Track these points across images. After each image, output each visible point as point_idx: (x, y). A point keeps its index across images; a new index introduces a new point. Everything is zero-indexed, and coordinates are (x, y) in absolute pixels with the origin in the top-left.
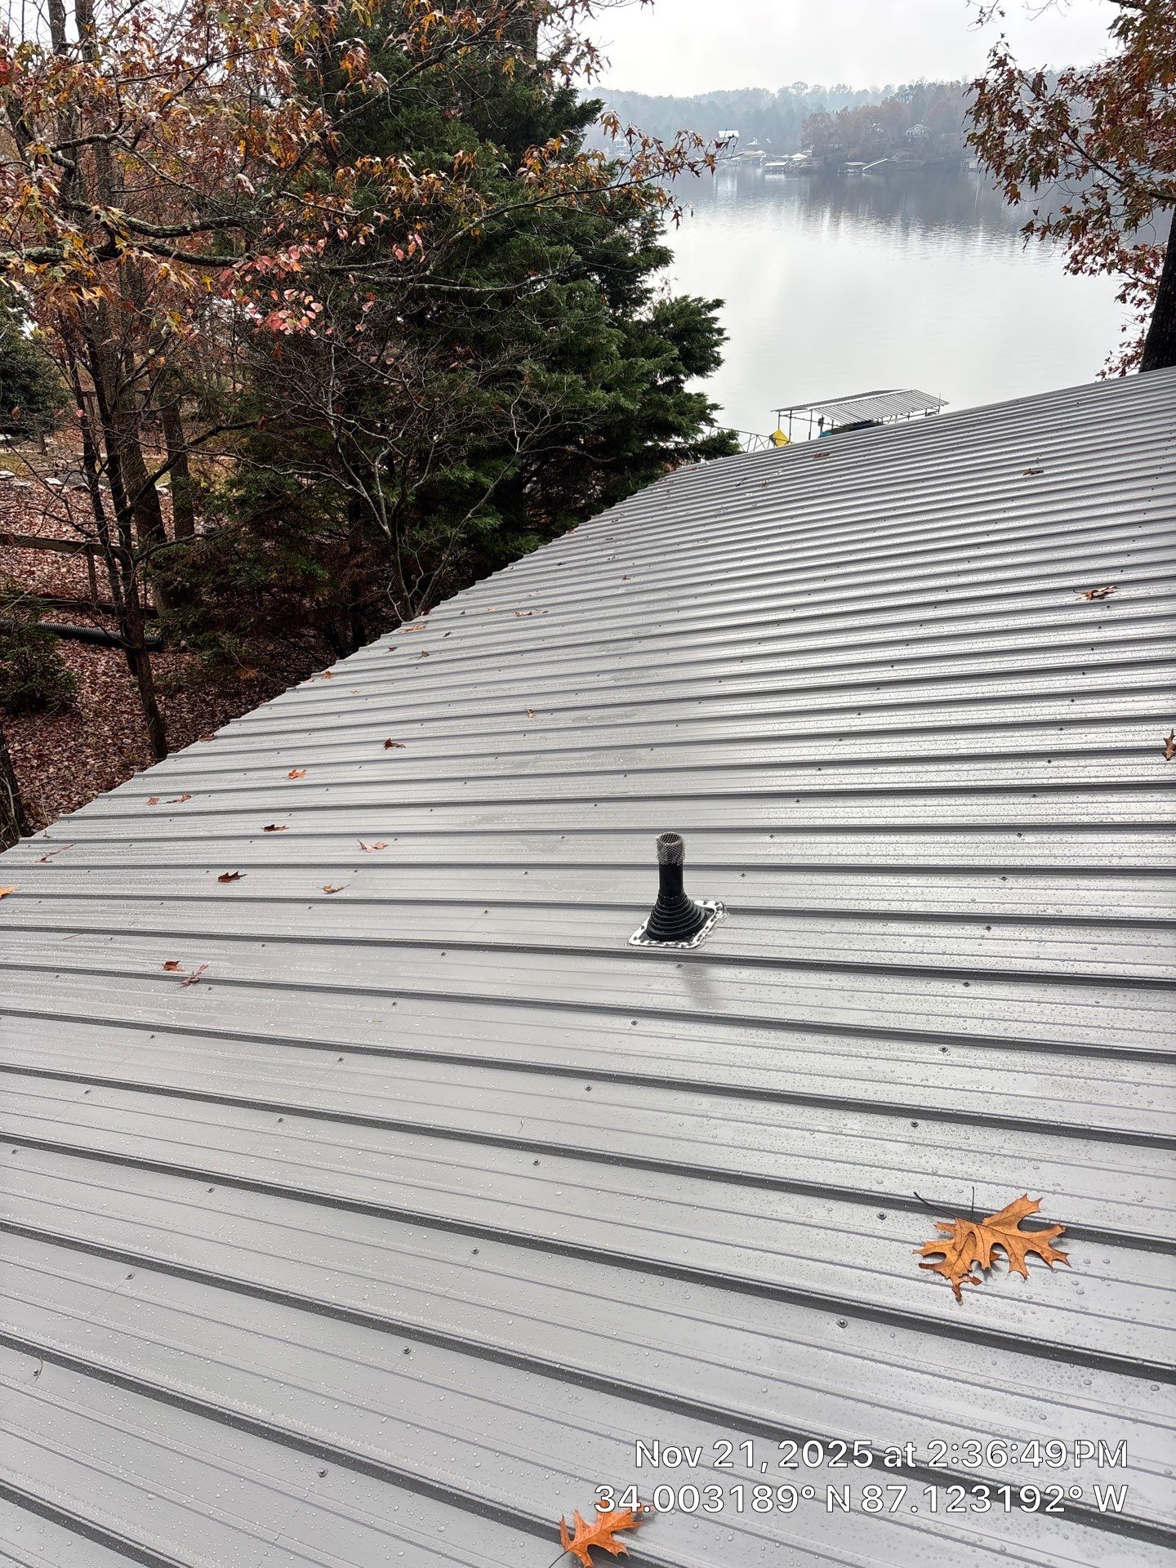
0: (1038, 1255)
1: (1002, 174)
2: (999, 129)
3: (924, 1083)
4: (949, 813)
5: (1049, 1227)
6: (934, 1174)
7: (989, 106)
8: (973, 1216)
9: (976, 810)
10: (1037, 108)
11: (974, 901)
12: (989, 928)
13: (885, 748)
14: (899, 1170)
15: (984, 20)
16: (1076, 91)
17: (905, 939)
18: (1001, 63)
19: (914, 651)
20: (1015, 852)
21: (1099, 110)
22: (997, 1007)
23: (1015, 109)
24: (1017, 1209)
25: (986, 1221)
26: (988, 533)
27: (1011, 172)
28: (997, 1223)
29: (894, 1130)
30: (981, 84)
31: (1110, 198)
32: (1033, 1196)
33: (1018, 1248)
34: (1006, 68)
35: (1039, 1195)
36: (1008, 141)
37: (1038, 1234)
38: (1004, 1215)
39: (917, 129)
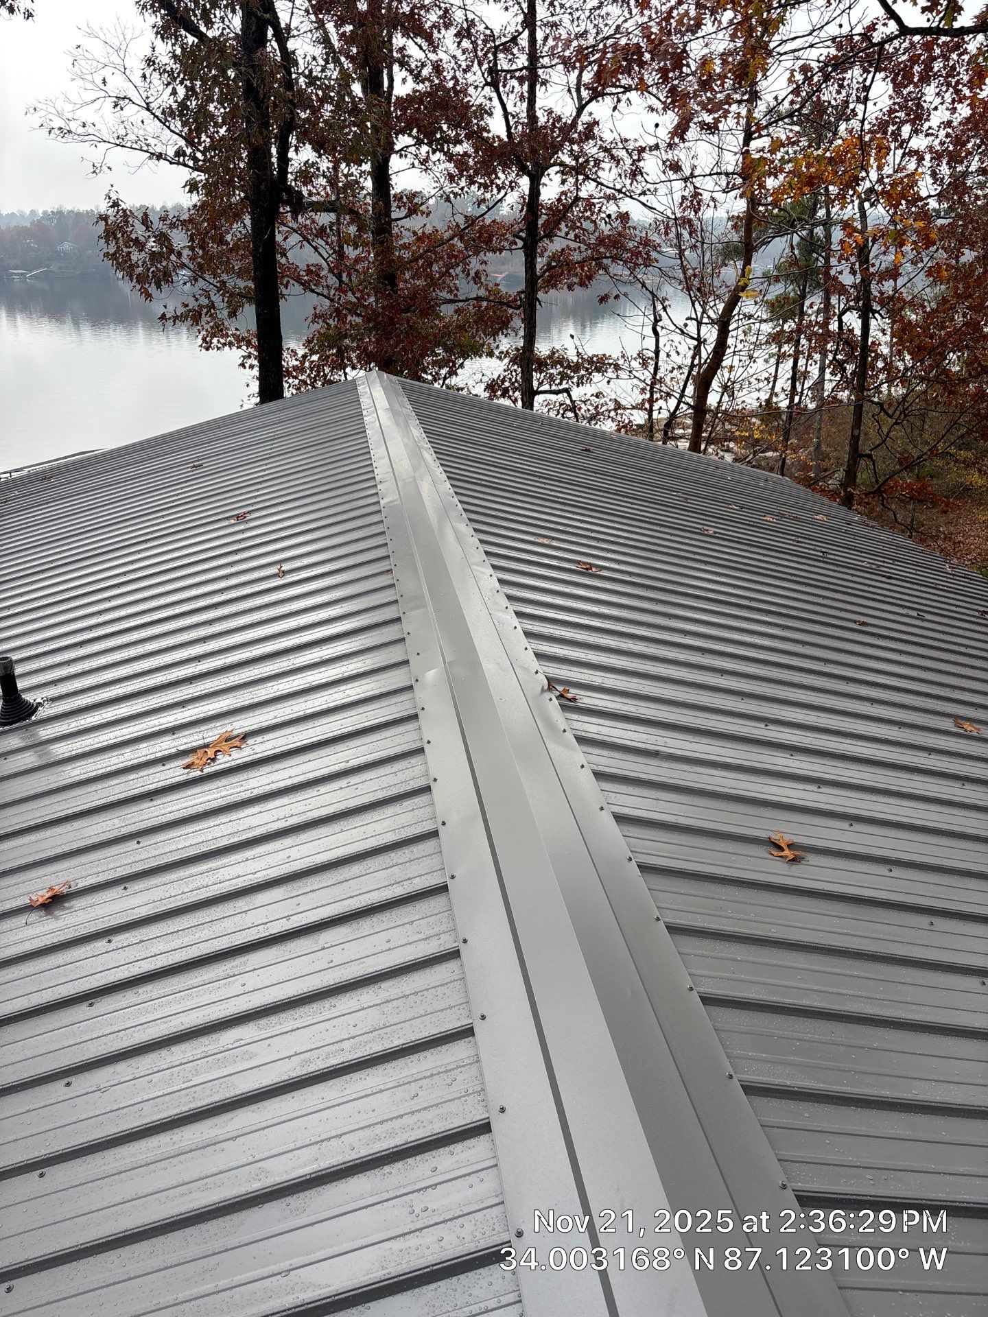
1: (134, 280)
7: (114, 234)
10: (149, 236)
16: (173, 226)
18: (116, 204)
21: (192, 239)
23: (133, 236)
30: (104, 218)
31: (213, 298)
34: (120, 208)
39: (67, 246)
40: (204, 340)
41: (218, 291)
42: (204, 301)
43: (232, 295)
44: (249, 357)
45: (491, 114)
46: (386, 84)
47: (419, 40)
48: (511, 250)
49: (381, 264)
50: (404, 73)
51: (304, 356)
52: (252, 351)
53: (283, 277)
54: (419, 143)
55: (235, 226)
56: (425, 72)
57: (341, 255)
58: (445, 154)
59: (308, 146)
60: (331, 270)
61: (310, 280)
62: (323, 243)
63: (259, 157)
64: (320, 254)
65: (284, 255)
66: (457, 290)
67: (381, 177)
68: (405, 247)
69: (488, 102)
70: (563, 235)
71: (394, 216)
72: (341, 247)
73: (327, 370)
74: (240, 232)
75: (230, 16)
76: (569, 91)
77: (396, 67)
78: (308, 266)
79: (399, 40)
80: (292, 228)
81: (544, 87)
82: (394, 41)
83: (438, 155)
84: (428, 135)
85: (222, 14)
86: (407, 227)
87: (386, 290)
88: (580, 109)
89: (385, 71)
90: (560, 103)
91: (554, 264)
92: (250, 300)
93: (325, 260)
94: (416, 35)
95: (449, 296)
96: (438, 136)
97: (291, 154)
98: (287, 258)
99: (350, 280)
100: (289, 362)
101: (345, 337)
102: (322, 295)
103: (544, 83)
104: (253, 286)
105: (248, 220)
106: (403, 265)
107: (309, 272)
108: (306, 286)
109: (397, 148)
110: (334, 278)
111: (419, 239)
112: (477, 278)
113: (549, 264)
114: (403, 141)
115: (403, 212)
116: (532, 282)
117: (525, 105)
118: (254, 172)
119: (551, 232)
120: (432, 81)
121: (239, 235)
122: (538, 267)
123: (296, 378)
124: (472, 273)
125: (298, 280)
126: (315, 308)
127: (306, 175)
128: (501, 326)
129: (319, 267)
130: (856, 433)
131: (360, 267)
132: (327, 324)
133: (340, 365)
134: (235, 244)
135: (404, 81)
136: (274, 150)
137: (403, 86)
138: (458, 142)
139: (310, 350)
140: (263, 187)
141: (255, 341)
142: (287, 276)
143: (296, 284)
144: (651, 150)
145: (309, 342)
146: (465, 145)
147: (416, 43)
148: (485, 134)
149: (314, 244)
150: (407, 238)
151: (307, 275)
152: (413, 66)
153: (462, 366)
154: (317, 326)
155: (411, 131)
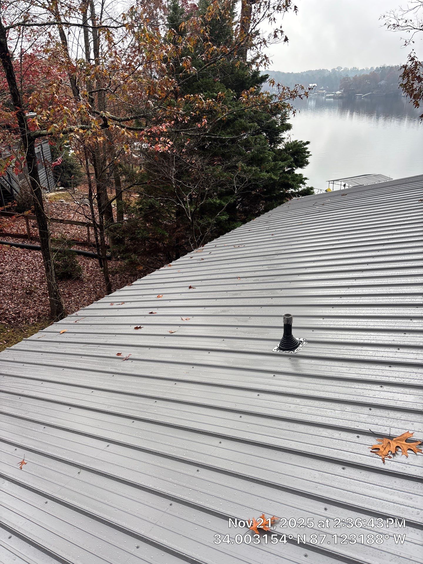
0: (412, 450)
1: (412, 97)
2: (411, 82)
3: (374, 396)
4: (386, 312)
5: (416, 441)
6: (377, 424)
7: (408, 74)
8: (390, 437)
9: (396, 312)
11: (394, 340)
12: (399, 349)
13: (364, 291)
14: (364, 423)
15: (407, 44)
17: (369, 352)
18: (413, 59)
19: (376, 260)
20: (409, 325)
22: (401, 374)
23: (417, 75)
24: (405, 436)
25: (394, 439)
26: (404, 221)
27: (416, 97)
28: (398, 440)
29: (363, 411)
30: (405, 67)
32: (411, 432)
33: (405, 448)
34: (414, 61)
35: (413, 432)
36: (415, 86)
37: (412, 444)
38: (401, 437)
39: (383, 82)
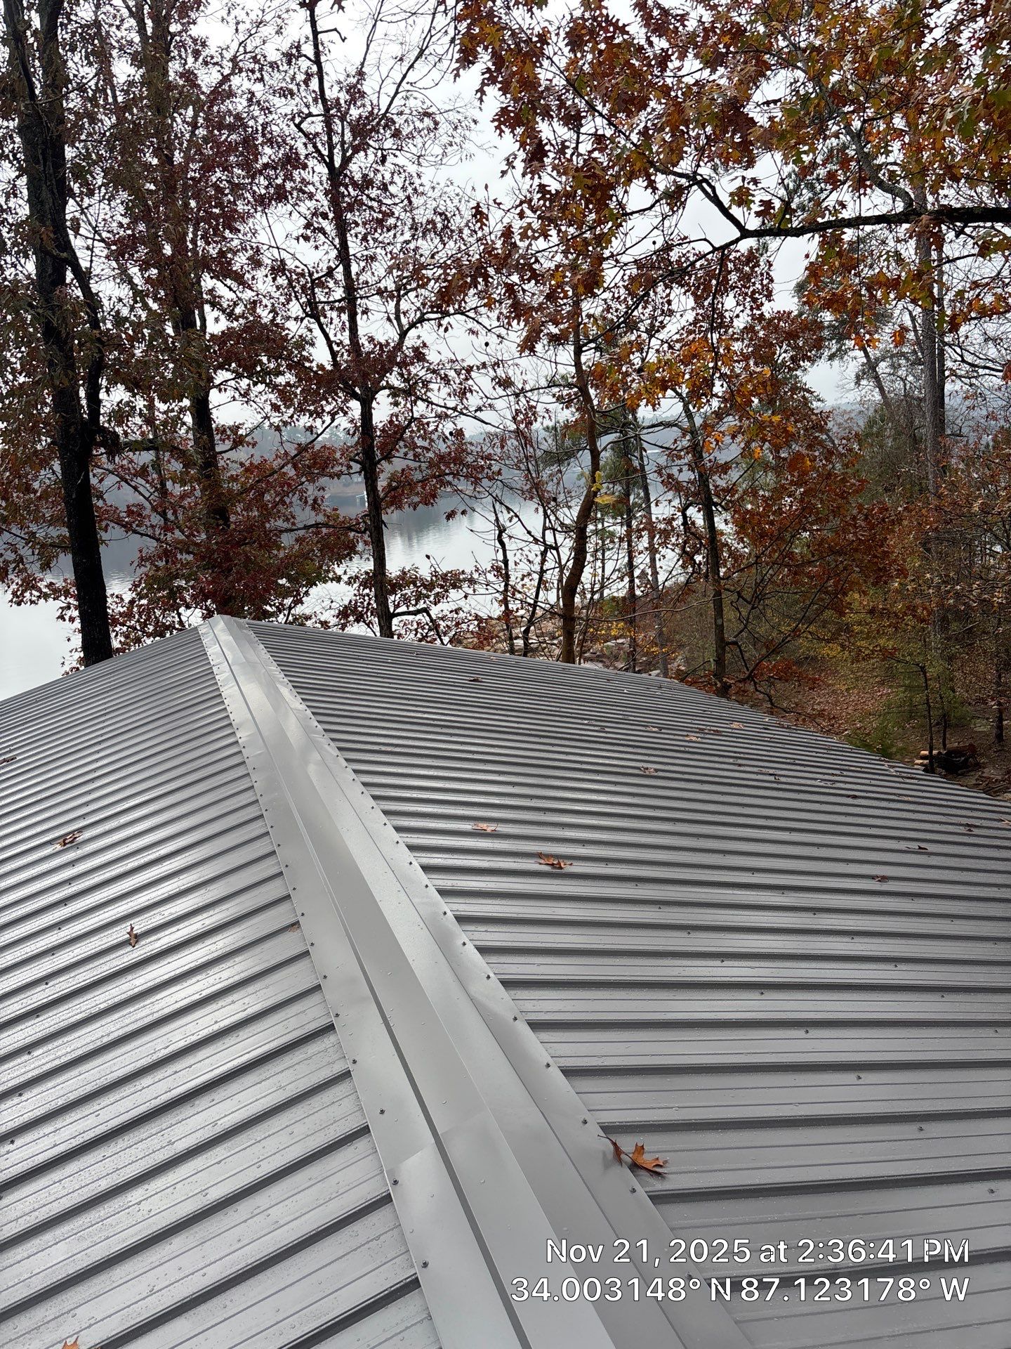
12: (12, 1141)
20: (28, 1068)
40: (14, 594)
41: (27, 544)
42: (10, 556)
43: (43, 546)
44: (68, 608)
45: (313, 345)
46: (198, 323)
47: (229, 282)
48: (349, 474)
49: (210, 498)
50: (216, 313)
51: (132, 602)
52: (72, 601)
53: (101, 520)
54: (239, 376)
55: (43, 472)
56: (238, 310)
57: (164, 492)
58: (267, 385)
59: (121, 387)
60: (154, 509)
61: (132, 521)
62: (143, 482)
63: (66, 400)
64: (141, 494)
65: (100, 496)
66: (294, 518)
67: (202, 411)
68: (234, 479)
69: (309, 333)
70: (402, 456)
71: (218, 449)
72: (163, 484)
73: (158, 613)
74: (49, 479)
75: (22, 261)
76: (389, 319)
77: (207, 308)
78: (128, 507)
79: (208, 282)
80: (107, 470)
81: (365, 316)
82: (203, 283)
83: (261, 387)
84: (248, 368)
85: (14, 260)
86: (233, 460)
87: (218, 525)
88: (403, 335)
89: (197, 312)
90: (381, 331)
91: (394, 484)
92: (64, 549)
93: (147, 499)
94: (225, 277)
95: (286, 525)
96: (258, 369)
97: (102, 395)
98: (104, 500)
99: (176, 518)
100: (114, 608)
101: (176, 577)
102: (147, 535)
103: (365, 312)
104: (68, 535)
105: (57, 466)
106: (233, 497)
107: (130, 512)
108: (127, 527)
109: (217, 382)
110: (158, 516)
111: (247, 470)
112: (315, 506)
113: (389, 485)
114: (221, 376)
115: (228, 444)
116: (376, 505)
117: (347, 333)
118: (62, 416)
119: (390, 453)
120: (247, 318)
121: (48, 482)
122: (380, 488)
123: (123, 624)
124: (310, 502)
125: (119, 522)
126: (141, 551)
127: (121, 415)
128: (348, 551)
129: (141, 506)
130: (719, 622)
131: (185, 503)
132: (156, 566)
133: (172, 606)
134: (45, 492)
135: (217, 320)
136: (82, 393)
137: (215, 324)
138: (278, 373)
139: (137, 595)
140: (72, 430)
141: (73, 590)
142: (106, 519)
143: (116, 526)
144: (478, 368)
145: (135, 586)
146: (288, 375)
147: (226, 285)
148: (307, 364)
149: (133, 484)
150: (235, 470)
151: (128, 516)
152: (225, 305)
153: (307, 593)
154: (143, 569)
155: (230, 366)
